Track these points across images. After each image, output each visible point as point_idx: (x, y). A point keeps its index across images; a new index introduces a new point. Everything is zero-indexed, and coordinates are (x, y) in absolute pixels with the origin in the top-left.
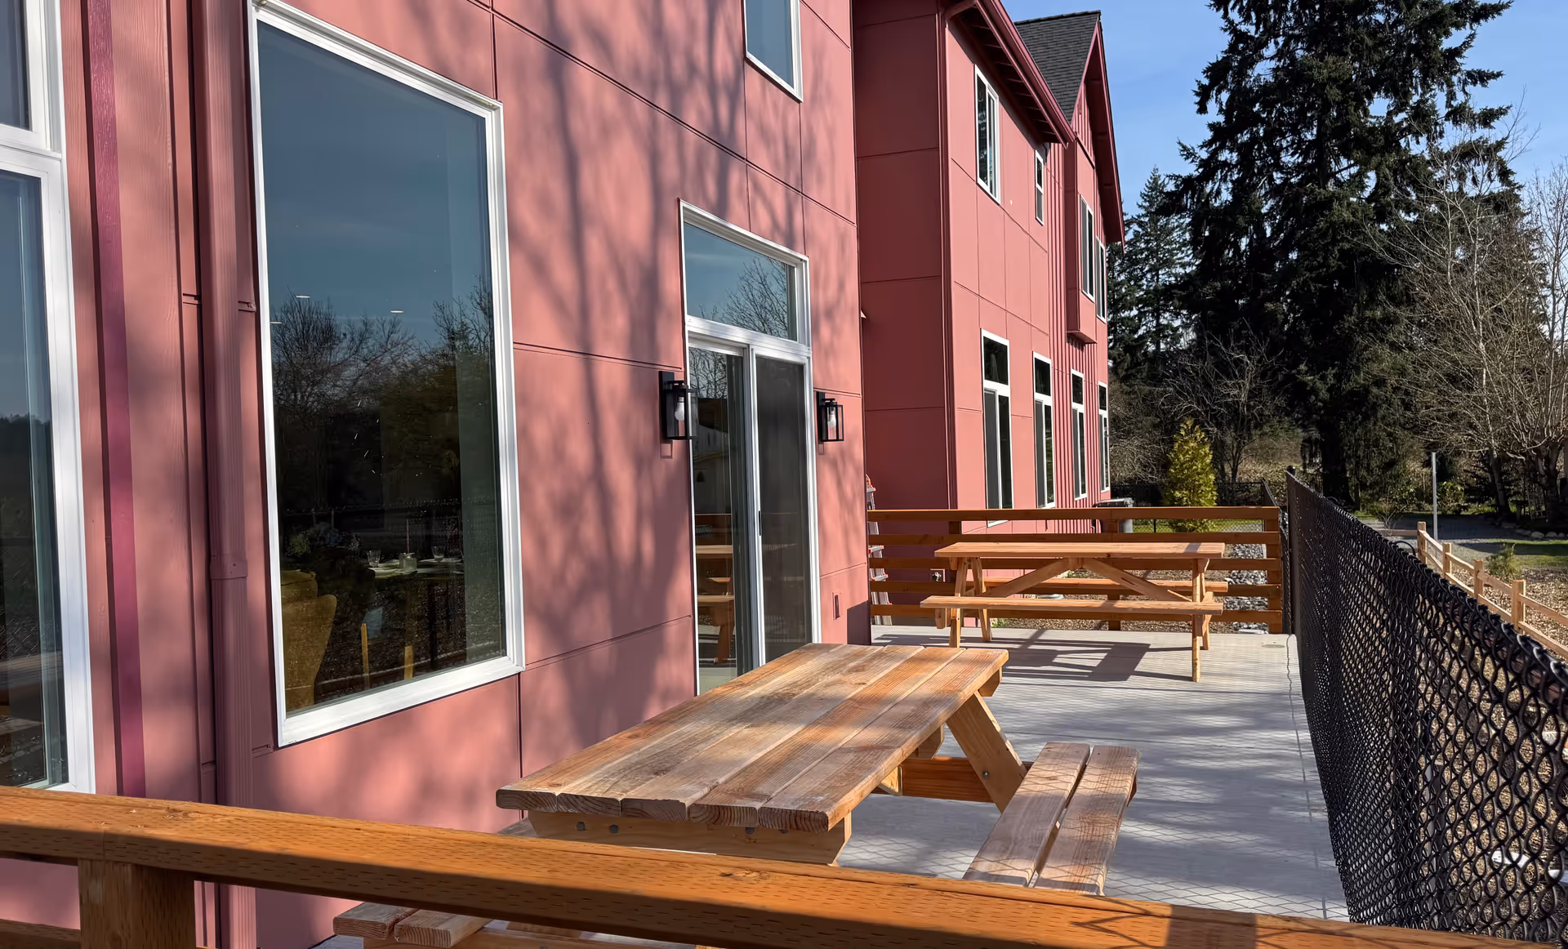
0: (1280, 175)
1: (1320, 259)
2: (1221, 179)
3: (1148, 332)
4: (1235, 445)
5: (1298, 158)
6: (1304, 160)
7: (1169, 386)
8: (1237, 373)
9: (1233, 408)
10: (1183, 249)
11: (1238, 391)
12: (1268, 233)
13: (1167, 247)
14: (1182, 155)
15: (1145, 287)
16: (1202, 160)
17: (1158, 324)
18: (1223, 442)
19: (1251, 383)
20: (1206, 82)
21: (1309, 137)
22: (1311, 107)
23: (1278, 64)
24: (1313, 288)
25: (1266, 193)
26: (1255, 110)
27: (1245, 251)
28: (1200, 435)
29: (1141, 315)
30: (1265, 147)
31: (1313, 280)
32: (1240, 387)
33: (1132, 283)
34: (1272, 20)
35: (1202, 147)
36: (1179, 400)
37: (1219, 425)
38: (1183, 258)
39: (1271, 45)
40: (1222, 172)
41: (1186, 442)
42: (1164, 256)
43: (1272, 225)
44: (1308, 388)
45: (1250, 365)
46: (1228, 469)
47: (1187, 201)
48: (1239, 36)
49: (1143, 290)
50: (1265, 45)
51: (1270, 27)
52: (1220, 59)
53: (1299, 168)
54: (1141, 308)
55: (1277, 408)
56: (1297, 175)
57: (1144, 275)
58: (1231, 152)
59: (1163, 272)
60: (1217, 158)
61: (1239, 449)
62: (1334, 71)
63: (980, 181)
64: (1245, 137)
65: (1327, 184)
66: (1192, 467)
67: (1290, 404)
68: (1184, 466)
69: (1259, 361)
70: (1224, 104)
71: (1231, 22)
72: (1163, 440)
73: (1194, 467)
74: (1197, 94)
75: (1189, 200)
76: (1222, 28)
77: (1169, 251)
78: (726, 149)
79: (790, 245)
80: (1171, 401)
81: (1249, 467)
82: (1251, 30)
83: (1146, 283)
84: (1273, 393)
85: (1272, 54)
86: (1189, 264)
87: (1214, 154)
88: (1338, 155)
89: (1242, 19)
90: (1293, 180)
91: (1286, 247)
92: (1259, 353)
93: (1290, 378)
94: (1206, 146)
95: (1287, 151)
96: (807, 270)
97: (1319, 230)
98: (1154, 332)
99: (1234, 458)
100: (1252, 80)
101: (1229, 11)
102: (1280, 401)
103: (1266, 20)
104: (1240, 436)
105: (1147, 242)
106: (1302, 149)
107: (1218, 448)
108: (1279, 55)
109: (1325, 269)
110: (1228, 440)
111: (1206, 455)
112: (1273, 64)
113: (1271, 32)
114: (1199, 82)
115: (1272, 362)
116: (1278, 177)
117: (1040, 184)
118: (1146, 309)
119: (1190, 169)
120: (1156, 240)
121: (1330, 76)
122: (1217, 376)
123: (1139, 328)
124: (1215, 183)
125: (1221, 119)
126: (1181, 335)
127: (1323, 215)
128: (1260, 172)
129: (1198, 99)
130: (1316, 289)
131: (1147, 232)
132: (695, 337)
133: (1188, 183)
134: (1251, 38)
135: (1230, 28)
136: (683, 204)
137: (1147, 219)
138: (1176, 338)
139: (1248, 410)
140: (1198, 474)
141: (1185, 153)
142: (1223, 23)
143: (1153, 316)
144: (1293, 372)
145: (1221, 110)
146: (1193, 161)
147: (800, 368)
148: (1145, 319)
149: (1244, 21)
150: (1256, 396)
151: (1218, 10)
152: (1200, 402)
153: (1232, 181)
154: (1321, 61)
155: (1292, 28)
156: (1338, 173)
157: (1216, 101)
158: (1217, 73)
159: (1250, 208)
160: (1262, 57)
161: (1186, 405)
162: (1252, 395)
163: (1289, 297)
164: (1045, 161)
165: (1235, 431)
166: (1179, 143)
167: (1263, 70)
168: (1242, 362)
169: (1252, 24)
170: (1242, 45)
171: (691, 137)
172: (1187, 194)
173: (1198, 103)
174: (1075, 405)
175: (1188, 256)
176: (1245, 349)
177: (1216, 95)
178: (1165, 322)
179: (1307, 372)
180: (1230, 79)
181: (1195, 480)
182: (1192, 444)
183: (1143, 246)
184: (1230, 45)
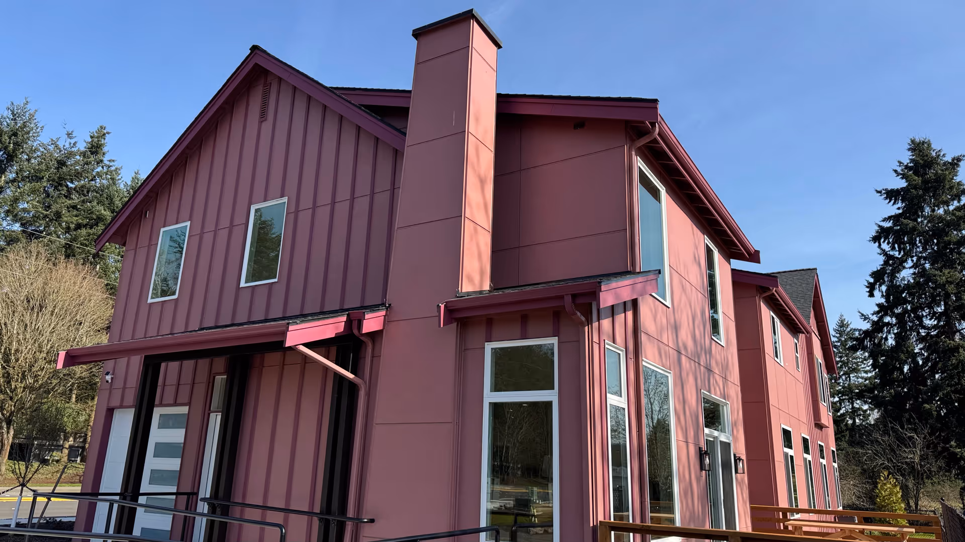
0: (923, 331)
1: (956, 380)
2: (887, 332)
3: (847, 412)
4: (915, 488)
5: (934, 321)
6: (939, 322)
7: (868, 450)
8: (911, 445)
9: (911, 465)
10: (865, 362)
11: (914, 456)
12: (921, 363)
13: (854, 360)
14: (862, 318)
15: (842, 384)
16: (874, 321)
17: (853, 408)
18: (907, 486)
19: (920, 451)
20: (872, 280)
21: (940, 311)
22: (939, 295)
23: (914, 270)
24: (953, 397)
25: (917, 340)
26: (903, 296)
27: (907, 373)
28: (893, 481)
29: (841, 401)
30: (912, 315)
31: (953, 392)
32: (914, 453)
33: (833, 381)
34: (908, 248)
35: (873, 314)
36: (877, 459)
37: (903, 475)
38: (865, 367)
39: (909, 261)
40: (887, 328)
41: (885, 484)
42: (852, 366)
43: (922, 359)
44: (958, 456)
45: (919, 440)
46: (912, 503)
47: (867, 343)
48: (889, 257)
49: (841, 386)
50: (906, 261)
51: (908, 252)
52: (879, 269)
53: (935, 327)
54: (841, 396)
55: (940, 468)
56: (935, 330)
57: (840, 377)
58: (892, 318)
59: (853, 375)
60: (883, 320)
61: (918, 491)
62: (950, 277)
63: (776, 359)
64: (898, 310)
65: (955, 336)
66: (890, 498)
67: (948, 464)
68: (885, 498)
69: (924, 438)
70: (884, 292)
71: (884, 251)
72: (868, 482)
73: (892, 499)
74: (867, 287)
75: (868, 343)
76: (878, 253)
77: (855, 363)
78: (709, 370)
79: (725, 399)
80: (871, 459)
81: (926, 503)
82: (896, 254)
83: (842, 381)
84: (936, 457)
85: (910, 266)
86: (870, 372)
87: (881, 318)
88: (960, 320)
89: (890, 249)
90: (932, 333)
91: (933, 371)
92: (924, 434)
93: (945, 449)
94: (876, 314)
95: (927, 317)
96: (729, 406)
97: (952, 365)
98: (850, 412)
99: (915, 497)
100: (900, 280)
101: (882, 243)
102: (941, 463)
103: (904, 249)
104: (918, 483)
105: (841, 357)
106: (936, 317)
107: (905, 488)
108: (915, 266)
109: (960, 386)
110: (910, 485)
111: (898, 492)
112: (912, 271)
113: (908, 254)
114: (868, 281)
115: (933, 439)
116: (923, 332)
117: (797, 353)
118: (844, 397)
119: (866, 326)
120: (846, 356)
121: (947, 281)
122: (898, 446)
123: (841, 409)
124: (884, 334)
125: (883, 300)
126: (869, 415)
127: (954, 356)
128: (911, 329)
129: (868, 290)
130: (955, 397)
131: (840, 352)
132: (707, 435)
133: (867, 333)
134: (897, 258)
135: (883, 253)
136: (702, 391)
137: (839, 344)
138: (866, 417)
139: (920, 467)
140: (894, 503)
141: (863, 317)
142: (879, 251)
143: (849, 402)
144: (947, 446)
145: (883, 296)
146: (868, 322)
147: (729, 444)
148: (844, 403)
149: (892, 250)
150: (925, 459)
151: (875, 243)
152: (889, 460)
153: (894, 334)
154: (941, 272)
155: (921, 252)
156: (961, 330)
157: (879, 290)
158: (878, 276)
159: (907, 350)
160: (904, 268)
161: (880, 462)
162: (922, 458)
163: (938, 400)
164: (798, 342)
165: (914, 480)
166: (859, 312)
167: (906, 274)
168: (914, 438)
169: (896, 251)
170: (891, 261)
171: (702, 368)
172: (867, 339)
173: (868, 292)
174: (821, 460)
175: (869, 366)
176: (915, 430)
177: (879, 287)
178: (858, 406)
179: (956, 447)
180: (886, 279)
181: (893, 507)
182: (889, 486)
183: (838, 359)
184: (884, 261)
